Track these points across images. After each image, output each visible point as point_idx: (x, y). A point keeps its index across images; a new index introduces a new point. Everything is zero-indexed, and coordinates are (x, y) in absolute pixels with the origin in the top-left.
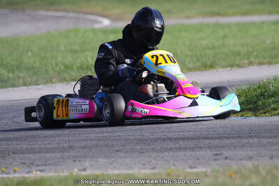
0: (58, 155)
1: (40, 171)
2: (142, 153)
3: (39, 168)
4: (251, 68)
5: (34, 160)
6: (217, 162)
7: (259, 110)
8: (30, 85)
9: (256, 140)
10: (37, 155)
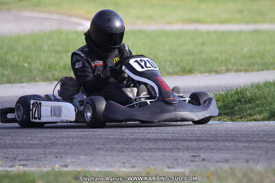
0: (40, 151)
1: (23, 165)
2: (122, 152)
3: (22, 163)
4: (228, 74)
5: (17, 155)
6: (195, 163)
7: (235, 115)
8: (14, 83)
9: (232, 144)
10: (19, 150)
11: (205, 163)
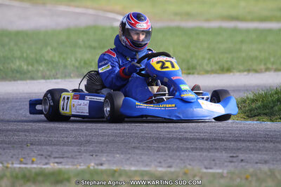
0: (76, 149)
1: (57, 163)
2: (159, 151)
3: (57, 160)
4: (267, 73)
5: (52, 152)
6: (233, 164)
7: (275, 115)
8: (49, 79)
9: (271, 145)
10: (54, 147)
11: (243, 164)
